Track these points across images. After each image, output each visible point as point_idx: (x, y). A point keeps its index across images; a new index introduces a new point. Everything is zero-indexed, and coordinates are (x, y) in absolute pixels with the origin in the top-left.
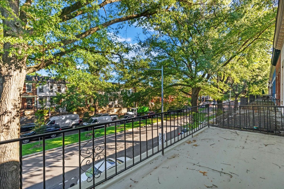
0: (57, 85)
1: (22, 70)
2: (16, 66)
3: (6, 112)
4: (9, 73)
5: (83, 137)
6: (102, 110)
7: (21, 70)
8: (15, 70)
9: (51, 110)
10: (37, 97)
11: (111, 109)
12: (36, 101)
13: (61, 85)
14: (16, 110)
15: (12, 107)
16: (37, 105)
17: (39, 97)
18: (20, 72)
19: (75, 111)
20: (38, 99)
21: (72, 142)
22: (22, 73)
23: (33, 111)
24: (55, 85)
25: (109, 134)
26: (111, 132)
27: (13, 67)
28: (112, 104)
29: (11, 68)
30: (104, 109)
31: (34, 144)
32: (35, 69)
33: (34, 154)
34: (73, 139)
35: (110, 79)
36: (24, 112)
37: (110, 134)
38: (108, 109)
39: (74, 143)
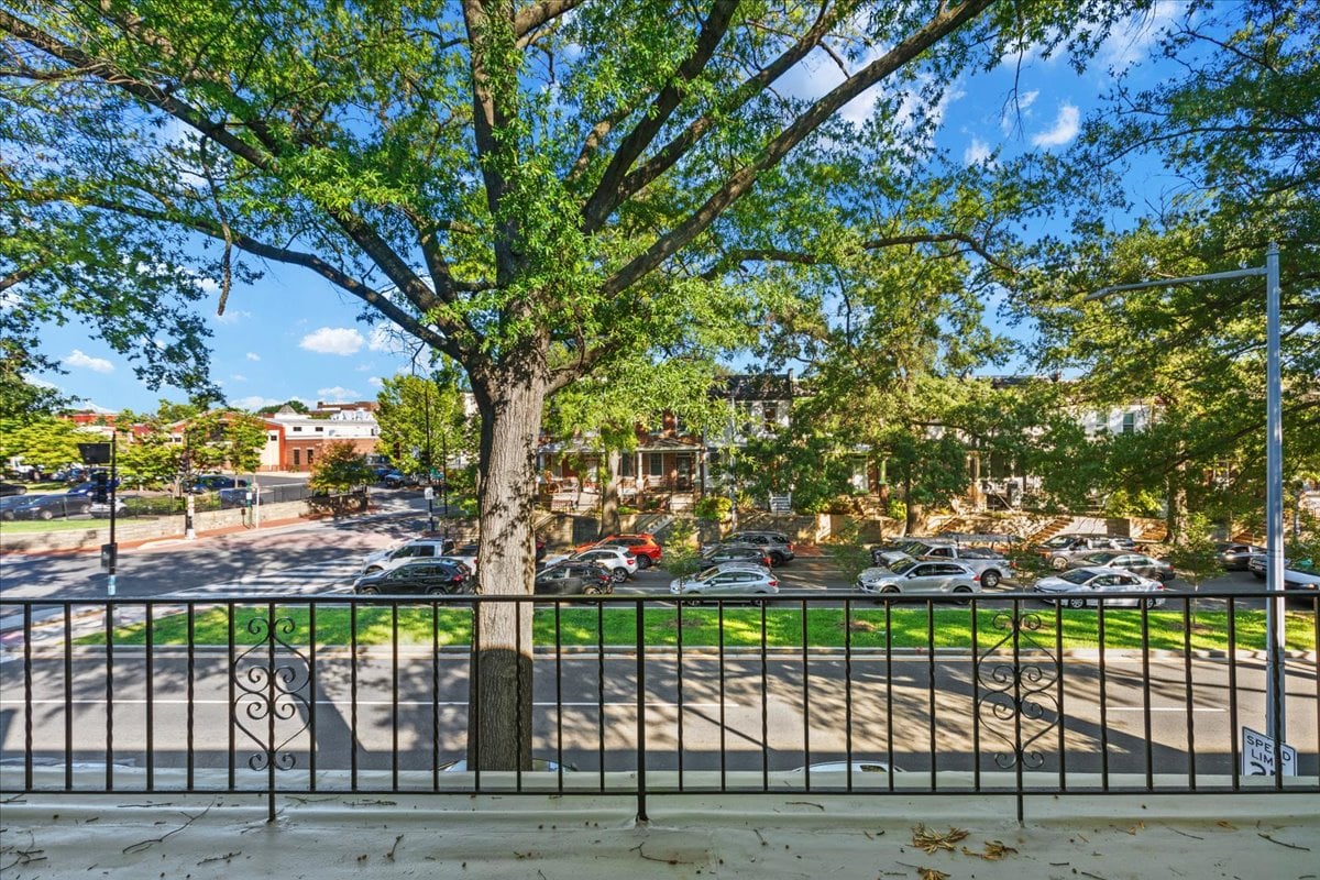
0: (764, 404)
1: (534, 381)
2: (516, 371)
3: (496, 507)
4: (501, 396)
5: (828, 630)
6: (946, 517)
7: (529, 382)
8: (514, 385)
9: (743, 501)
10: (704, 451)
11: (999, 518)
12: (701, 466)
13: (776, 405)
14: (518, 502)
15: (510, 493)
16: (702, 477)
17: (709, 449)
18: (528, 388)
19: (822, 512)
20: (705, 456)
21: (781, 639)
22: (532, 392)
23: (690, 501)
24: (756, 403)
25: (949, 645)
26: (960, 637)
27: (510, 375)
28: (1009, 493)
29: (506, 380)
30: (962, 513)
31: (663, 612)
32: (571, 372)
33: (660, 648)
34: (786, 629)
35: (990, 362)
36: (668, 499)
37: (955, 646)
38: (984, 515)
39: (787, 644)
